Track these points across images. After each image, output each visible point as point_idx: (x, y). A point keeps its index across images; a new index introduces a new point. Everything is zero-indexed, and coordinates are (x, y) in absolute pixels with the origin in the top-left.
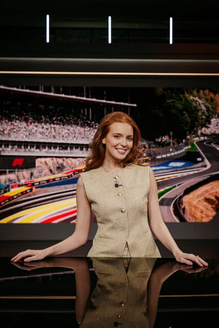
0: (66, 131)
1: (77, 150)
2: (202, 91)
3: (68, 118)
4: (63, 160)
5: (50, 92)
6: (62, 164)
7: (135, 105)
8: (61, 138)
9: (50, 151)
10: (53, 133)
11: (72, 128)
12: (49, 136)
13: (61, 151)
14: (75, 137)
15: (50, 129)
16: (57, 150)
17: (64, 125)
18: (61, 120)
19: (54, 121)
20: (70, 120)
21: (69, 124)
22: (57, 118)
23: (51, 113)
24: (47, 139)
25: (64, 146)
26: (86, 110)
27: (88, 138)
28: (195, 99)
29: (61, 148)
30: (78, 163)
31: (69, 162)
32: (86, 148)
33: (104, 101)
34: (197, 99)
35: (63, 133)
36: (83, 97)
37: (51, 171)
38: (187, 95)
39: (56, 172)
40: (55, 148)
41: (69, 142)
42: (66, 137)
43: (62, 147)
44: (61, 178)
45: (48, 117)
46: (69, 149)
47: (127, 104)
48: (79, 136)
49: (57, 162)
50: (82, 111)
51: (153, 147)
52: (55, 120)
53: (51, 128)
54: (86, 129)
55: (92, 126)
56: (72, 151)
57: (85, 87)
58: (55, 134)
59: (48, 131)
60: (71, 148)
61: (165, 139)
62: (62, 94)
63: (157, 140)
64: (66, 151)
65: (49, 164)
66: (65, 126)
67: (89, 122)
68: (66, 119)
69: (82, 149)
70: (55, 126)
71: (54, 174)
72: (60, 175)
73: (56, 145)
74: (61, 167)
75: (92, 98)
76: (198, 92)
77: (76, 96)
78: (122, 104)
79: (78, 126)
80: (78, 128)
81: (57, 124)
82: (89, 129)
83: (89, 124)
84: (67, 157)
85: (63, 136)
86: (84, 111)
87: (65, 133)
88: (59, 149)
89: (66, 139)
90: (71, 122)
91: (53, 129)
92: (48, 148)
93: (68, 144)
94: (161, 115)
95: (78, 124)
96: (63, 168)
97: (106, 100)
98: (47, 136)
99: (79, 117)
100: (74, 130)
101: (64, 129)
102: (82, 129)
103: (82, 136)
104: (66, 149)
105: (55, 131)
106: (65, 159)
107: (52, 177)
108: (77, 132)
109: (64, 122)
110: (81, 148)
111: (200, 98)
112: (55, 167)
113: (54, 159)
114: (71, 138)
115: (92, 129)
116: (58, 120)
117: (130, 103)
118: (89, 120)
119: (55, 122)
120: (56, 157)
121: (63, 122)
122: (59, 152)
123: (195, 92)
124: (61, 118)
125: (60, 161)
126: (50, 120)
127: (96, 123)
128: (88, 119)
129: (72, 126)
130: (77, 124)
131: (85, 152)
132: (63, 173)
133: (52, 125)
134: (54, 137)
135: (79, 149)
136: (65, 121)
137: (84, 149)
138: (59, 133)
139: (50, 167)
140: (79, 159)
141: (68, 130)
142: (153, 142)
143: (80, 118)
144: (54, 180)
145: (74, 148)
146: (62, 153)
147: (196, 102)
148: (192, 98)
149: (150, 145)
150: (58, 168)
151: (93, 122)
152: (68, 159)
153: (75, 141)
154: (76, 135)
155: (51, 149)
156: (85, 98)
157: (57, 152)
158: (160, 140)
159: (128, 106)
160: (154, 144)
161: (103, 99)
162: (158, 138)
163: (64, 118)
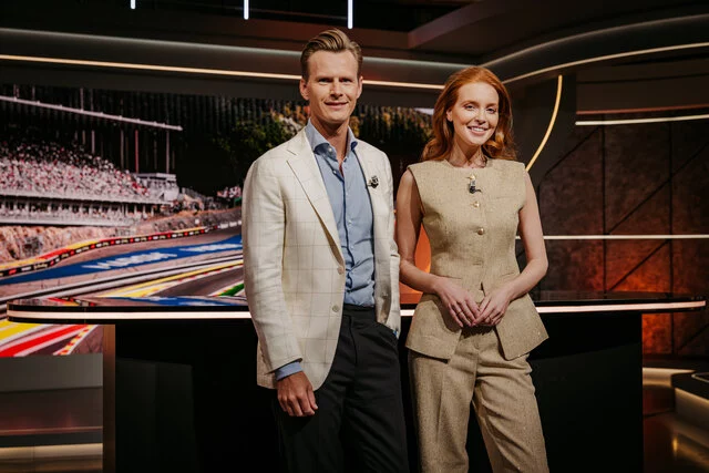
0: (44, 174)
1: (66, 211)
2: (298, 108)
3: (47, 148)
4: (38, 231)
5: (11, 95)
6: (35, 240)
7: (179, 128)
8: (33, 188)
9: (11, 213)
10: (17, 177)
11: (55, 169)
12: (8, 183)
13: (32, 214)
14: (62, 185)
15: (9, 169)
16: (25, 211)
17: (39, 162)
18: (33, 152)
19: (18, 153)
20: (51, 152)
21: (49, 161)
22: (25, 148)
23: (12, 138)
24: (4, 188)
25: (40, 204)
26: (84, 133)
27: (88, 188)
28: (287, 120)
29: (33, 208)
30: (68, 236)
31: (50, 235)
32: (84, 207)
33: (120, 118)
34: (291, 121)
35: (38, 178)
36: (80, 108)
37: (12, 252)
38: (274, 114)
39: (23, 255)
40: (21, 206)
41: (51, 195)
42: (44, 186)
43: (34, 205)
44: (32, 266)
45: (6, 144)
46: (49, 208)
47: (163, 126)
48: (70, 183)
49: (26, 236)
50: (76, 137)
51: (213, 208)
52: (21, 152)
53: (12, 167)
54: (84, 172)
55: (97, 166)
56: (56, 214)
57: (82, 90)
58: (20, 180)
59: (6, 174)
60: (55, 208)
61: (235, 193)
62: (36, 100)
63: (219, 194)
64: (43, 213)
65: (8, 239)
66: (41, 165)
67: (90, 157)
68: (44, 151)
69: (76, 210)
70: (21, 163)
71: (18, 259)
72: (31, 261)
73: (22, 202)
74: (34, 245)
75: (95, 110)
76: (293, 108)
77: (65, 105)
78: (155, 124)
79: (68, 164)
80: (69, 167)
81: (25, 159)
82: (90, 170)
83: (91, 161)
84: (46, 226)
85: (38, 184)
86: (80, 136)
87: (42, 178)
88: (30, 210)
89: (43, 190)
90: (54, 157)
91: (16, 168)
92: (7, 206)
93: (48, 199)
94: (228, 148)
95: (69, 160)
96: (37, 248)
97: (124, 116)
98: (4, 183)
99: (70, 148)
100: (60, 173)
101: (39, 170)
102: (77, 171)
103: (76, 184)
104: (44, 208)
105: (20, 173)
106: (41, 228)
107: (16, 264)
108: (66, 175)
109: (39, 155)
110: (73, 207)
111: (295, 120)
112: (21, 244)
113: (19, 228)
114: (53, 188)
115: (96, 170)
116: (29, 152)
117: (170, 124)
118: (90, 154)
119: (22, 155)
120: (23, 225)
121: (37, 156)
122: (30, 216)
123: (286, 108)
124: (33, 149)
125: (31, 232)
126: (10, 151)
127: (104, 159)
128: (88, 150)
129: (55, 164)
130: (67, 161)
131: (82, 215)
132: (38, 256)
133: (15, 162)
134: (19, 185)
135: (70, 209)
136: (41, 154)
137: (81, 210)
138: (29, 178)
139: (10, 245)
140: (70, 229)
141: (49, 172)
142: (212, 198)
143: (73, 149)
144: (19, 270)
145: (60, 208)
146: (35, 218)
147: (289, 126)
148: (281, 118)
149: (206, 204)
150: (28, 247)
151: (98, 158)
152: (48, 230)
153: (61, 195)
154: (65, 182)
155: (12, 209)
156: (82, 111)
157: (25, 215)
158: (225, 195)
159: (164, 129)
160: (215, 201)
161: (118, 114)
162: (222, 190)
163: (40, 149)
